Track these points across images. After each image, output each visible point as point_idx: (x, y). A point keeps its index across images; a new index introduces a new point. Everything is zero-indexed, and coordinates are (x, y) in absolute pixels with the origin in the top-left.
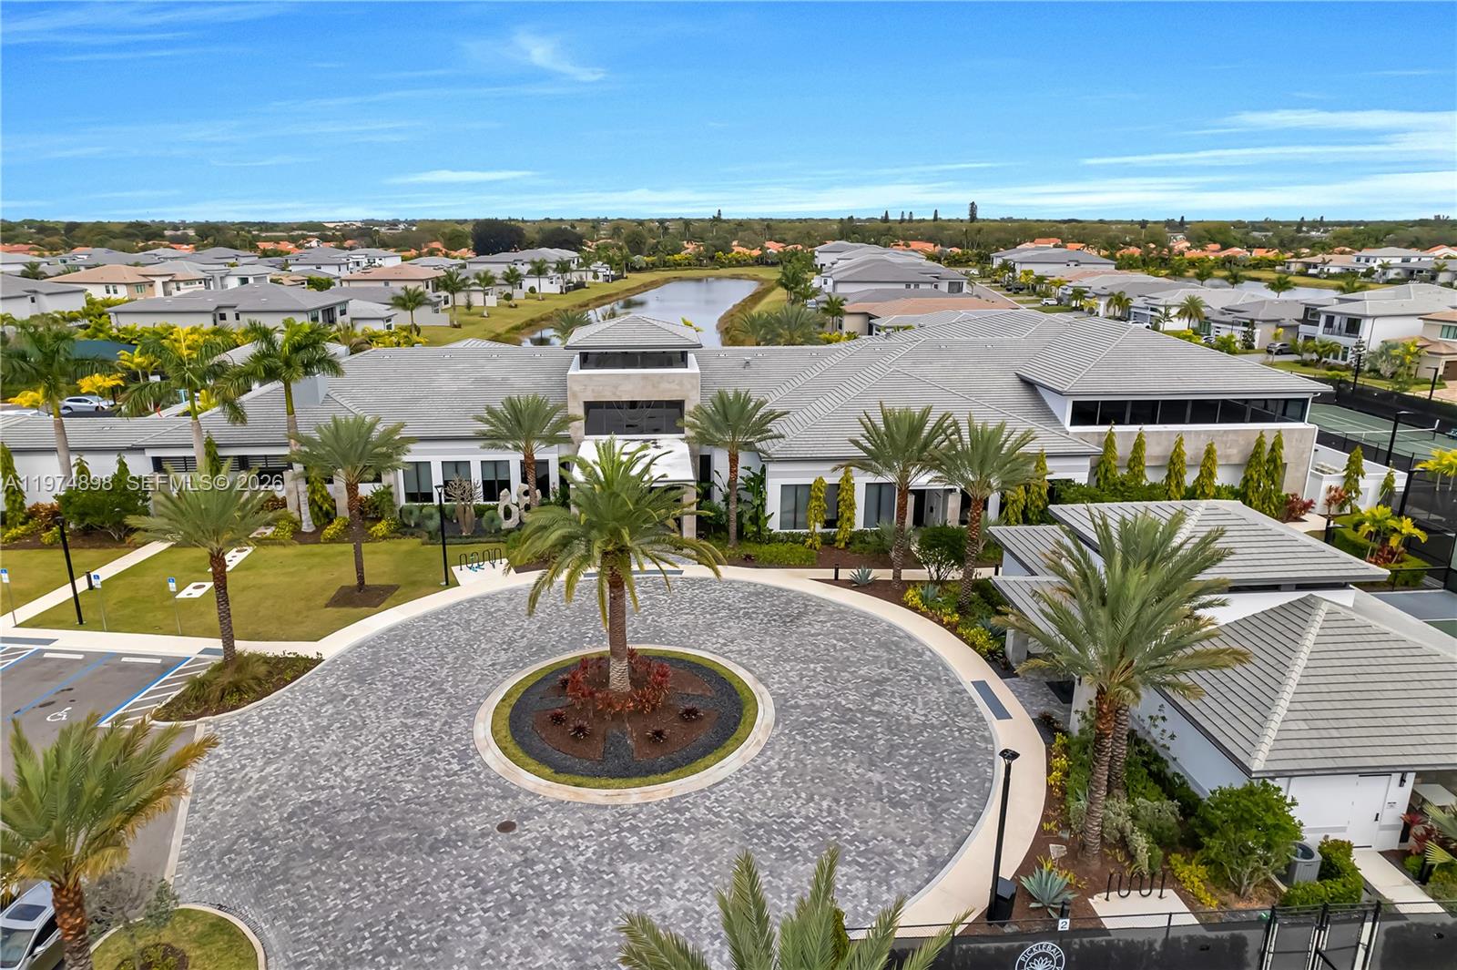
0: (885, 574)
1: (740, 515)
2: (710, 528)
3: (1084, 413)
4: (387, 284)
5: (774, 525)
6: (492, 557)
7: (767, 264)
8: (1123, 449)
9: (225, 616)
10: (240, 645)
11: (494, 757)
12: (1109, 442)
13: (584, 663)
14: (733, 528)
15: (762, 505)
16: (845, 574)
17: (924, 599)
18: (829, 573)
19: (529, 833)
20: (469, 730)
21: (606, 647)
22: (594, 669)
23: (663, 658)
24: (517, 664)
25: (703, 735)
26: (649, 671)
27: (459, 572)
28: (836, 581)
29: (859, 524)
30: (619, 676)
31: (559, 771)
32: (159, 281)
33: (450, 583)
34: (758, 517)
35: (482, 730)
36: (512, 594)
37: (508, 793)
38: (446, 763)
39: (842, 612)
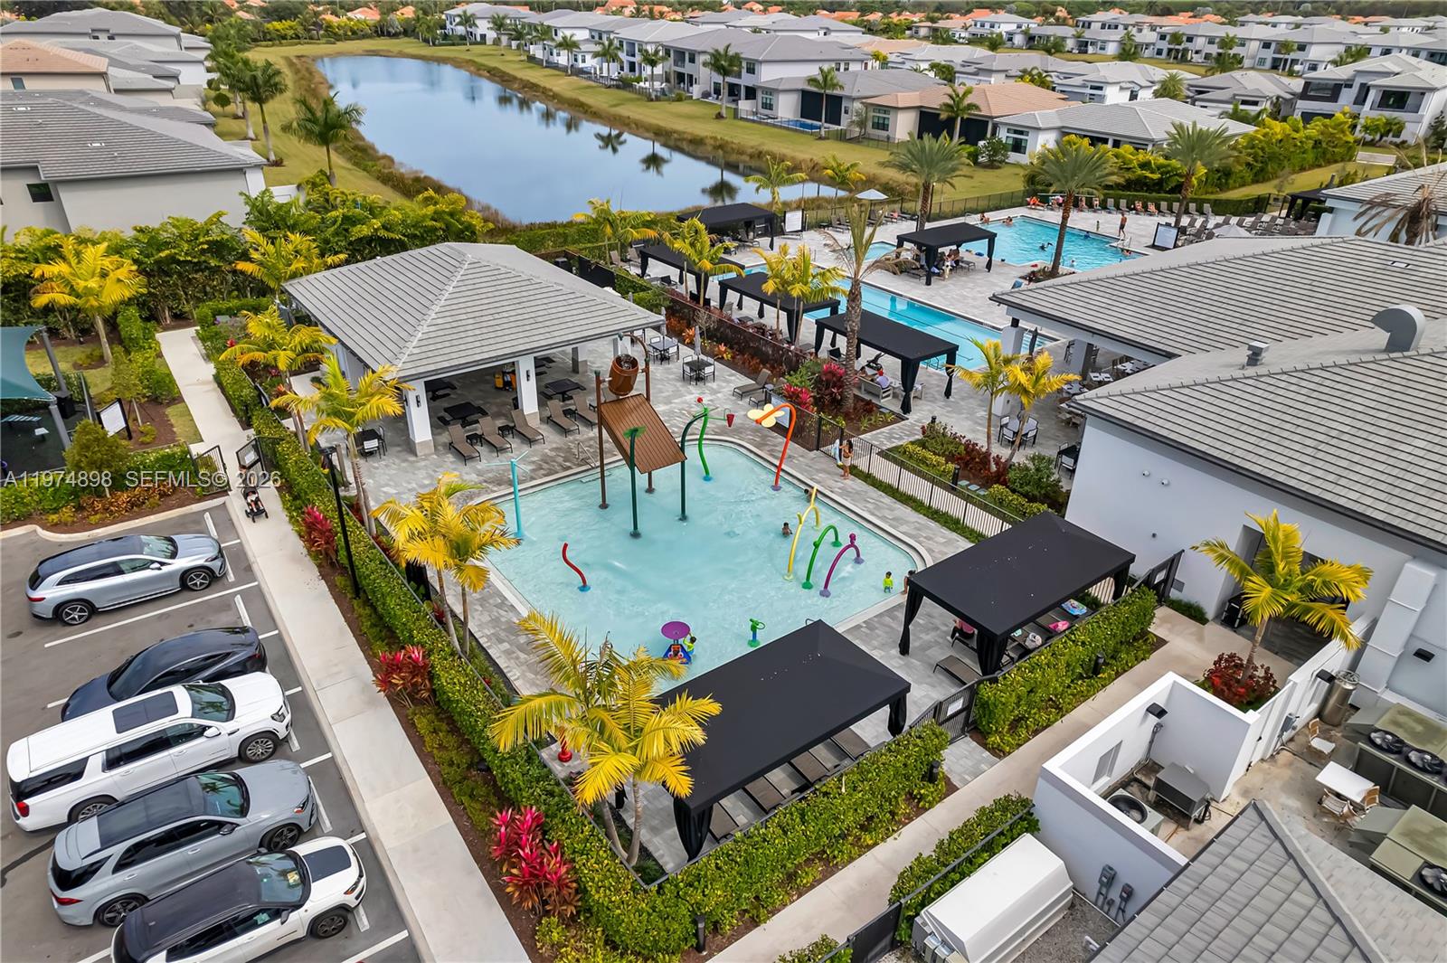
7: (389, 35)
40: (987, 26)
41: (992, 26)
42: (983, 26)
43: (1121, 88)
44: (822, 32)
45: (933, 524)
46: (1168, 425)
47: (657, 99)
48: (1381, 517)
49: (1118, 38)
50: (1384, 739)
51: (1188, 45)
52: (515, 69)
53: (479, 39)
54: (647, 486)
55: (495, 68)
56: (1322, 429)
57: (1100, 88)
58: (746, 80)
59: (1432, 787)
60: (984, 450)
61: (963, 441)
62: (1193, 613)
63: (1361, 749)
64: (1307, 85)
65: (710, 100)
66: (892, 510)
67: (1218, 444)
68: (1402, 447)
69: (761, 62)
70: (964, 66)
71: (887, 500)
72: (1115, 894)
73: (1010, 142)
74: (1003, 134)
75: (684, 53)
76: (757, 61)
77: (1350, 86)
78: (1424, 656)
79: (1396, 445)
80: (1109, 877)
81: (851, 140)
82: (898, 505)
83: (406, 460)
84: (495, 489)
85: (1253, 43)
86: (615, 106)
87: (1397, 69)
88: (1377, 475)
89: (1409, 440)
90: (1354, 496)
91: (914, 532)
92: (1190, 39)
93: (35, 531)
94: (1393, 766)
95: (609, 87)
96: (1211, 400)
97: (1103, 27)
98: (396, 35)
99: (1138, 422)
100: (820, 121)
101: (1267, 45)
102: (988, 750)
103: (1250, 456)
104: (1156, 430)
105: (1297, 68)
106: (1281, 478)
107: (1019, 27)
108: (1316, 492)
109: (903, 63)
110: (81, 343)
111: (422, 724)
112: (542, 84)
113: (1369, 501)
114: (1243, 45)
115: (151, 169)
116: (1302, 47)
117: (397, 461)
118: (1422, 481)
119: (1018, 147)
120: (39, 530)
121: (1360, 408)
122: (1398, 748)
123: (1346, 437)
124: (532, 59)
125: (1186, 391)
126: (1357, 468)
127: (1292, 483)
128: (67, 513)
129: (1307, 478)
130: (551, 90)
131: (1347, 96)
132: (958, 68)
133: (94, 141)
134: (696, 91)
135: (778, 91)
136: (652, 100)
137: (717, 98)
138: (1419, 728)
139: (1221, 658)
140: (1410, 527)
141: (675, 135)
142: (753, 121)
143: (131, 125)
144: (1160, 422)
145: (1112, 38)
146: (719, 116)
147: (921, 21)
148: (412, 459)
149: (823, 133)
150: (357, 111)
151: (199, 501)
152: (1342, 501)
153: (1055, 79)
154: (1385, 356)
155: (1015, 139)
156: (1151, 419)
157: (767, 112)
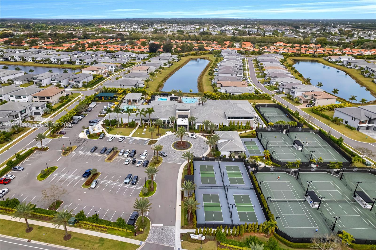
0: (205, 134)
1: (193, 128)
2: (190, 128)
3: (229, 118)
4: (139, 71)
5: (196, 129)
6: (169, 131)
7: (211, 54)
8: (232, 122)
9: (152, 137)
10: (153, 139)
11: (173, 148)
12: (231, 121)
13: (179, 142)
14: (192, 129)
15: (195, 127)
16: (202, 134)
17: (208, 137)
18: (200, 134)
19: (176, 153)
20: (171, 146)
21: (180, 140)
22: (180, 142)
23: (185, 141)
24: (173, 141)
25: (187, 147)
26: (184, 142)
27: (167, 132)
28: (201, 135)
29: (205, 129)
30: (182, 143)
31: (177, 149)
32: (100, 69)
33: (166, 134)
34: (195, 128)
35: (172, 146)
36: (172, 135)
37: (174, 150)
38: (170, 149)
39: (201, 138)
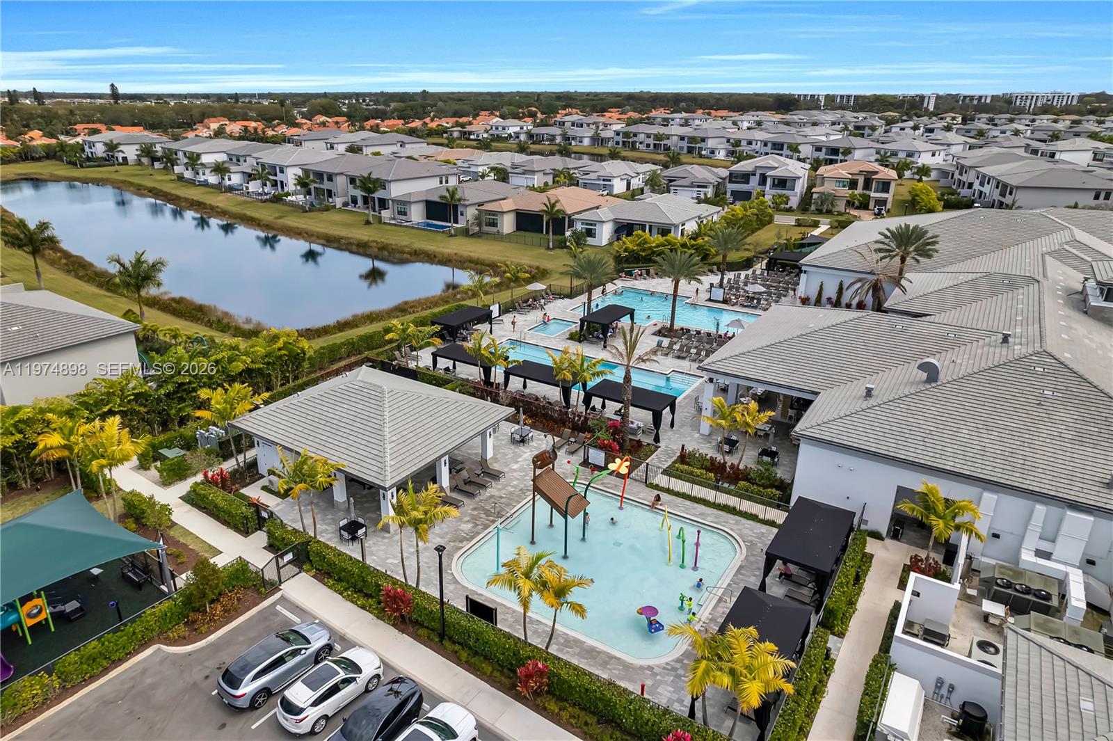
40: (500, 129)
41: (504, 129)
42: (497, 128)
43: (622, 179)
44: (399, 145)
45: (722, 513)
46: (850, 439)
47: (310, 210)
48: (968, 473)
49: (590, 135)
50: (1003, 582)
51: (635, 139)
52: (173, 188)
53: (121, 160)
54: (549, 523)
55: (154, 188)
56: (922, 430)
57: (610, 181)
58: (379, 194)
59: (1030, 600)
60: (722, 461)
61: (708, 457)
62: (876, 535)
63: (996, 590)
64: (731, 174)
65: (349, 208)
66: (695, 509)
67: (879, 446)
68: (960, 435)
69: (390, 181)
70: (513, 168)
71: (688, 503)
72: (944, 691)
73: (584, 231)
74: (579, 227)
75: (322, 175)
76: (387, 181)
77: (755, 175)
78: (996, 536)
79: (956, 434)
80: (940, 683)
81: (473, 235)
82: (696, 505)
83: (384, 538)
84: (460, 545)
85: (674, 137)
86: (280, 218)
87: (777, 165)
88: (956, 451)
89: (960, 430)
90: (952, 464)
91: (716, 520)
92: (635, 135)
93: (159, 649)
94: (1011, 595)
95: (265, 202)
96: (864, 421)
97: (573, 124)
98: (39, 159)
99: (834, 440)
100: (450, 222)
101: (682, 138)
102: (836, 635)
103: (897, 451)
104: (845, 443)
105: (703, 152)
106: (916, 460)
107: (522, 128)
108: (935, 465)
109: (469, 167)
110: (38, 490)
111: (553, 706)
112: (208, 202)
113: (959, 466)
114: (668, 139)
115: (69, 342)
116: (703, 140)
117: (379, 539)
118: (975, 451)
119: (590, 233)
120: (164, 647)
121: (932, 416)
122: (1009, 585)
123: (934, 433)
124: (180, 178)
125: (849, 418)
126: (946, 449)
127: (923, 462)
128: (182, 630)
129: (927, 458)
130: (217, 207)
131: (754, 181)
132: (510, 170)
133: (11, 326)
134: (338, 202)
135: (410, 203)
136: (307, 212)
137: (355, 207)
138: (1011, 573)
139: (911, 558)
140: (981, 476)
141: (343, 241)
142: (395, 225)
143: (33, 308)
144: (845, 438)
145: (586, 135)
146: (368, 223)
147: (452, 127)
148: (387, 535)
149: (453, 232)
150: (162, 264)
151: (265, 599)
152: (948, 468)
153: (578, 175)
154: (928, 386)
155: (586, 229)
156: (839, 437)
157: (403, 217)
